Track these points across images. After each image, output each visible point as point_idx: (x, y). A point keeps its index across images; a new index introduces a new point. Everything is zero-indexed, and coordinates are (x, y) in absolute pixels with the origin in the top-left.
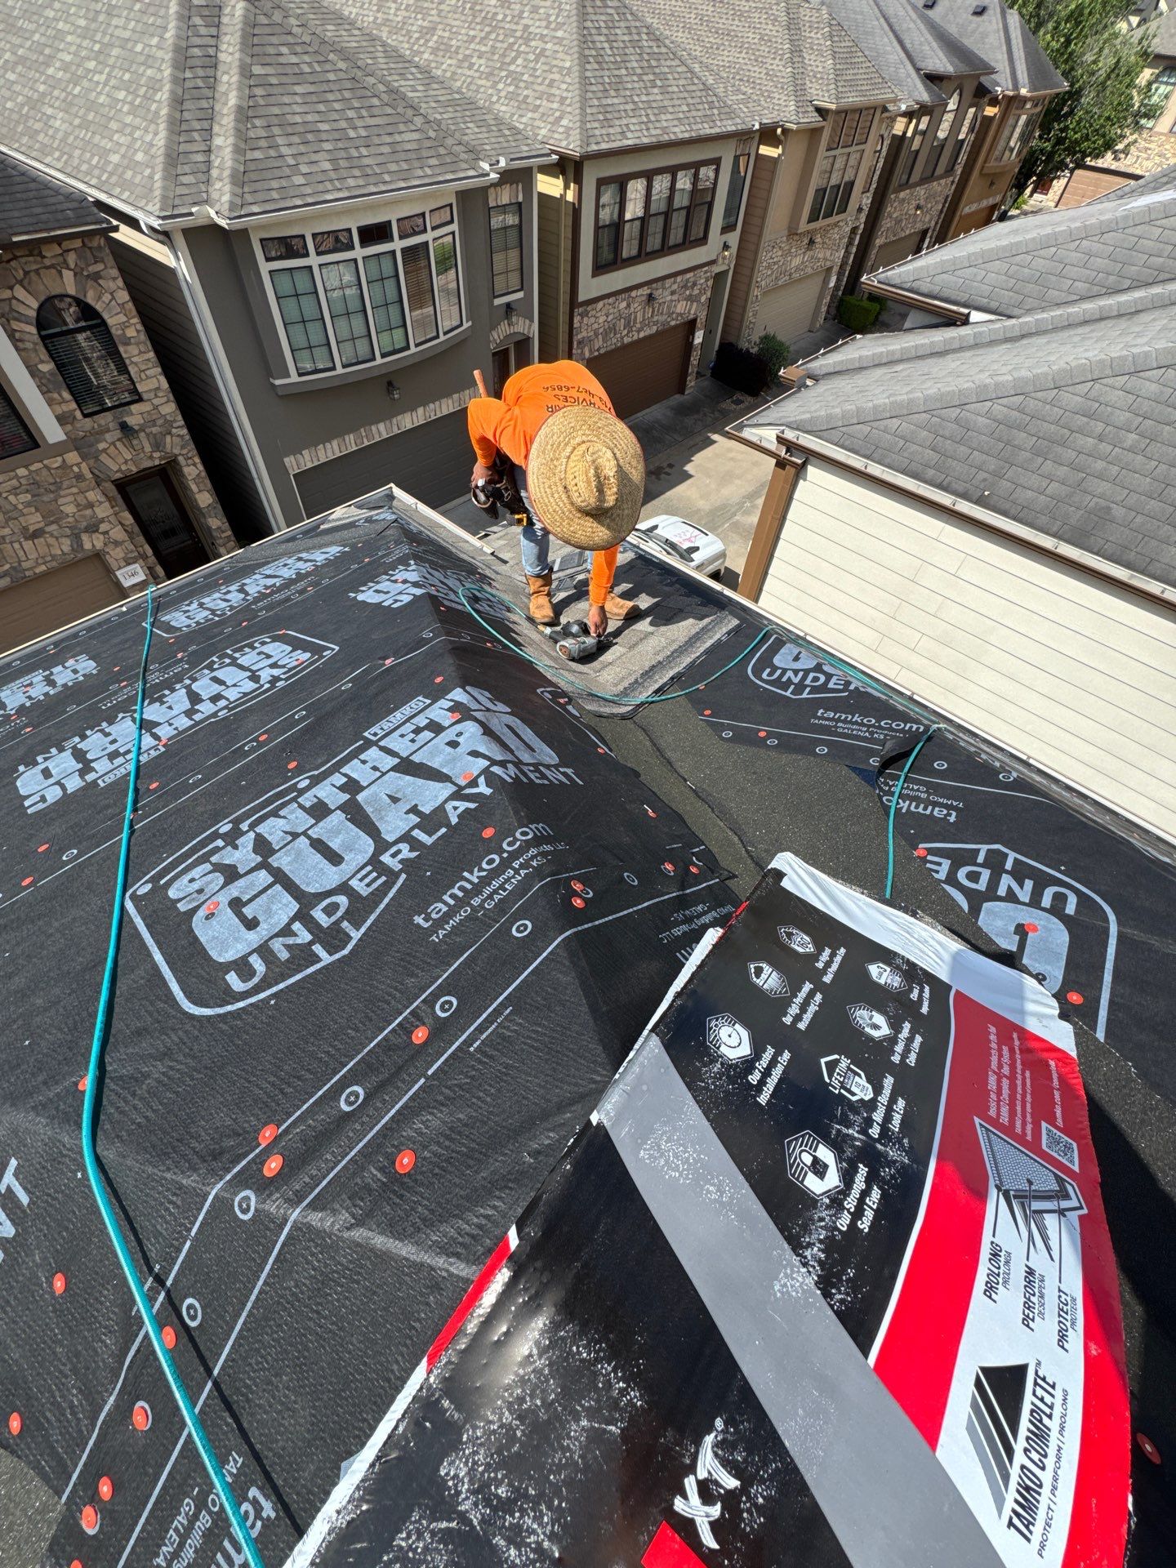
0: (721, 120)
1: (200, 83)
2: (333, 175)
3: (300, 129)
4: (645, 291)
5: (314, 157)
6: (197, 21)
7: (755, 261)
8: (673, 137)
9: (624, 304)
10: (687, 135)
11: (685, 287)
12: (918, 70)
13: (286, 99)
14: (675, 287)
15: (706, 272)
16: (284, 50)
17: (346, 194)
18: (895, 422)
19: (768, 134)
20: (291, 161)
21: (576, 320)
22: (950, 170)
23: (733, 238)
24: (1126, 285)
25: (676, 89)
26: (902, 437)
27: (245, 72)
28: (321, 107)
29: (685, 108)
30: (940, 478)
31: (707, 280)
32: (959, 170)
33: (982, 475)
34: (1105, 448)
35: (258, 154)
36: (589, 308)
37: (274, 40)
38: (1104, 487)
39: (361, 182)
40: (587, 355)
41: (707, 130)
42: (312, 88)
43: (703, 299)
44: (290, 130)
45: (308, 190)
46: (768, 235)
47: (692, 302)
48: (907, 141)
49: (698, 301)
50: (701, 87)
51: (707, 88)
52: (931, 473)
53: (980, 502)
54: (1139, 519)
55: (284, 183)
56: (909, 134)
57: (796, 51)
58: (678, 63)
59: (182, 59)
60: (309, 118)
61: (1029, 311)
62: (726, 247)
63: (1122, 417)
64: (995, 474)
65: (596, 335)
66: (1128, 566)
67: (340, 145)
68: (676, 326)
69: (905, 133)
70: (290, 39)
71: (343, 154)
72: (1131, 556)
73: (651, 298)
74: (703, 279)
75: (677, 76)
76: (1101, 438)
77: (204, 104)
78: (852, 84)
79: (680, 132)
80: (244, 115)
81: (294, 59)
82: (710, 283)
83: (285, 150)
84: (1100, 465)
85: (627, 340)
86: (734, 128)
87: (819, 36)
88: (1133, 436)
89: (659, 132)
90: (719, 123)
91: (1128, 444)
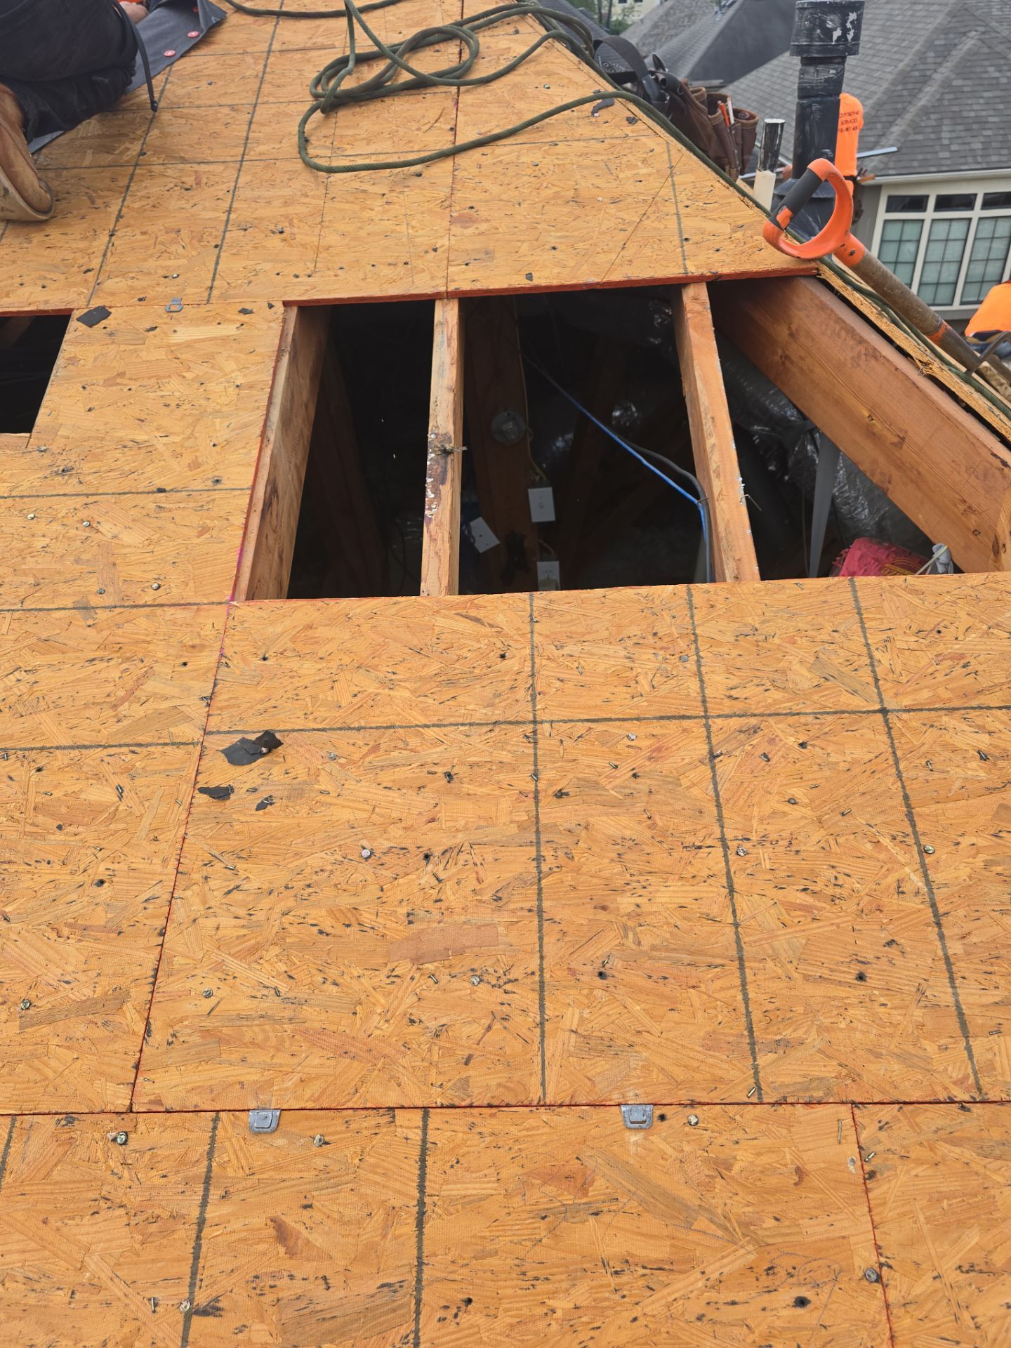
1: (905, 93)
2: (980, 153)
3: (970, 121)
5: (970, 140)
6: (931, 54)
13: (969, 102)
16: (991, 69)
17: (985, 166)
20: (946, 142)
27: (946, 84)
28: (1001, 106)
35: (919, 137)
37: (987, 63)
39: (1004, 159)
42: (999, 93)
44: (959, 121)
45: (949, 162)
55: (929, 156)
59: (903, 78)
60: (984, 113)
67: (1001, 132)
70: (1002, 62)
71: (1000, 138)
77: (899, 106)
80: (925, 111)
81: (997, 75)
83: (943, 135)
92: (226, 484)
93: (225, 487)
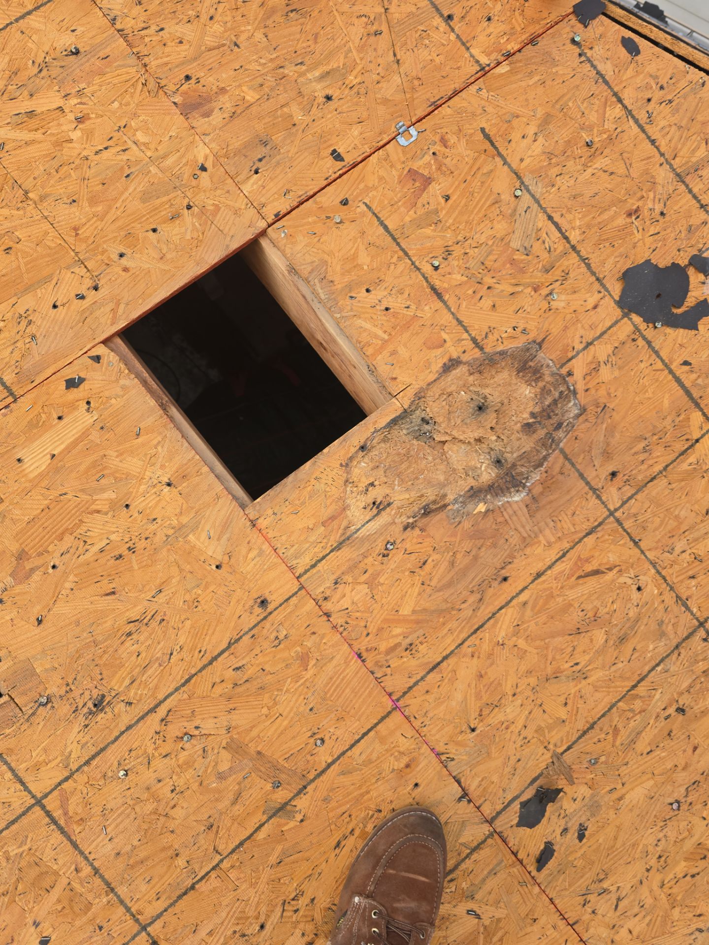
92: (275, 600)
93: (277, 604)
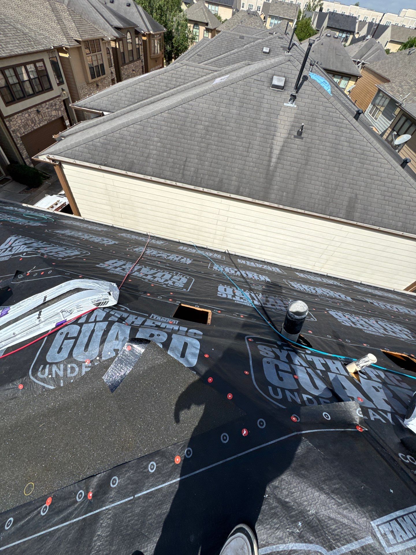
0: (36, 46)
4: (34, 109)
7: (78, 94)
8: (16, 53)
9: (27, 115)
10: (22, 52)
11: (52, 106)
12: (112, 26)
14: (47, 106)
15: (58, 100)
18: (78, 148)
19: (60, 49)
21: (7, 123)
22: (139, 58)
23: (65, 86)
24: (137, 101)
25: (11, 35)
26: (81, 152)
29: (18, 42)
30: (94, 161)
31: (60, 102)
32: (142, 58)
33: (103, 158)
34: (128, 146)
36: (11, 118)
38: (131, 156)
40: (19, 135)
41: (31, 50)
43: (62, 109)
46: (78, 85)
47: (58, 111)
48: (118, 50)
49: (61, 110)
50: (22, 34)
51: (25, 34)
52: (91, 160)
53: (105, 165)
54: (140, 162)
56: (118, 47)
57: (59, 20)
58: (8, 25)
61: (117, 110)
62: (63, 90)
63: (129, 138)
64: (106, 157)
65: (20, 128)
66: (142, 174)
68: (55, 120)
69: (116, 47)
72: (142, 171)
73: (38, 111)
74: (59, 103)
75: (9, 30)
76: (126, 144)
78: (85, 31)
79: (19, 51)
82: (62, 103)
84: (128, 150)
85: (35, 128)
86: (43, 48)
87: (66, 14)
88: (132, 142)
89: (9, 51)
90: (35, 47)
91: (132, 144)
